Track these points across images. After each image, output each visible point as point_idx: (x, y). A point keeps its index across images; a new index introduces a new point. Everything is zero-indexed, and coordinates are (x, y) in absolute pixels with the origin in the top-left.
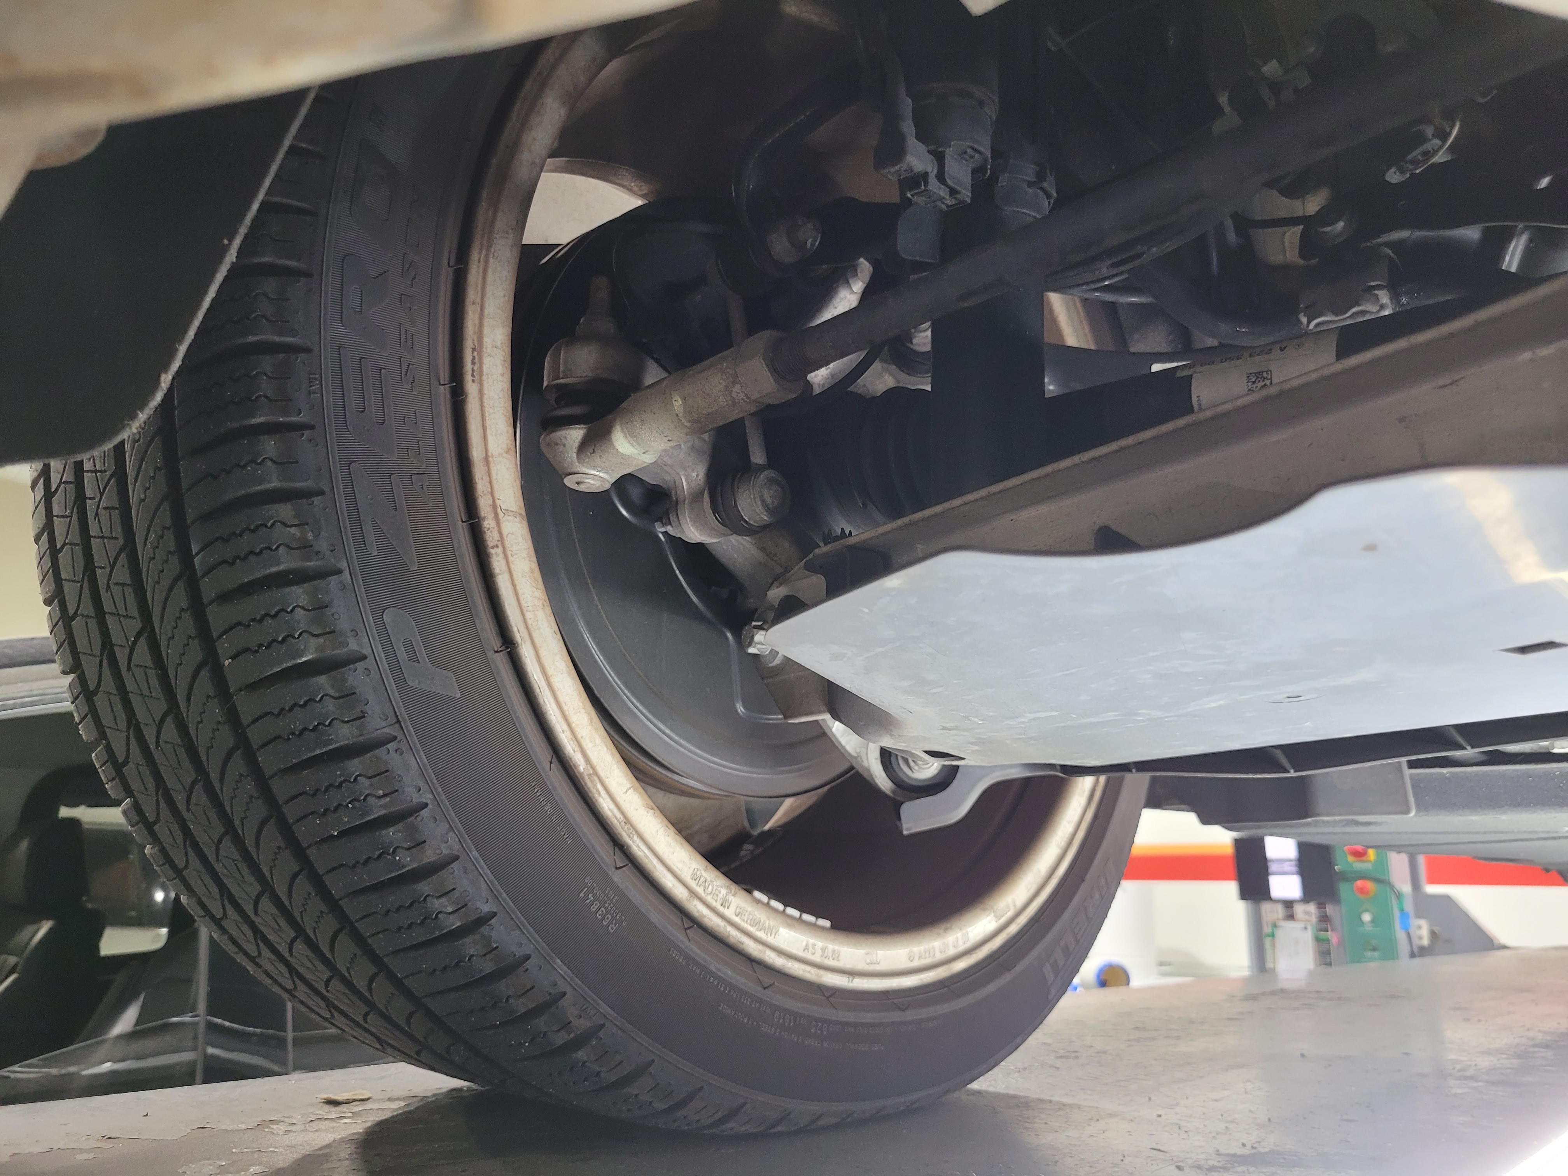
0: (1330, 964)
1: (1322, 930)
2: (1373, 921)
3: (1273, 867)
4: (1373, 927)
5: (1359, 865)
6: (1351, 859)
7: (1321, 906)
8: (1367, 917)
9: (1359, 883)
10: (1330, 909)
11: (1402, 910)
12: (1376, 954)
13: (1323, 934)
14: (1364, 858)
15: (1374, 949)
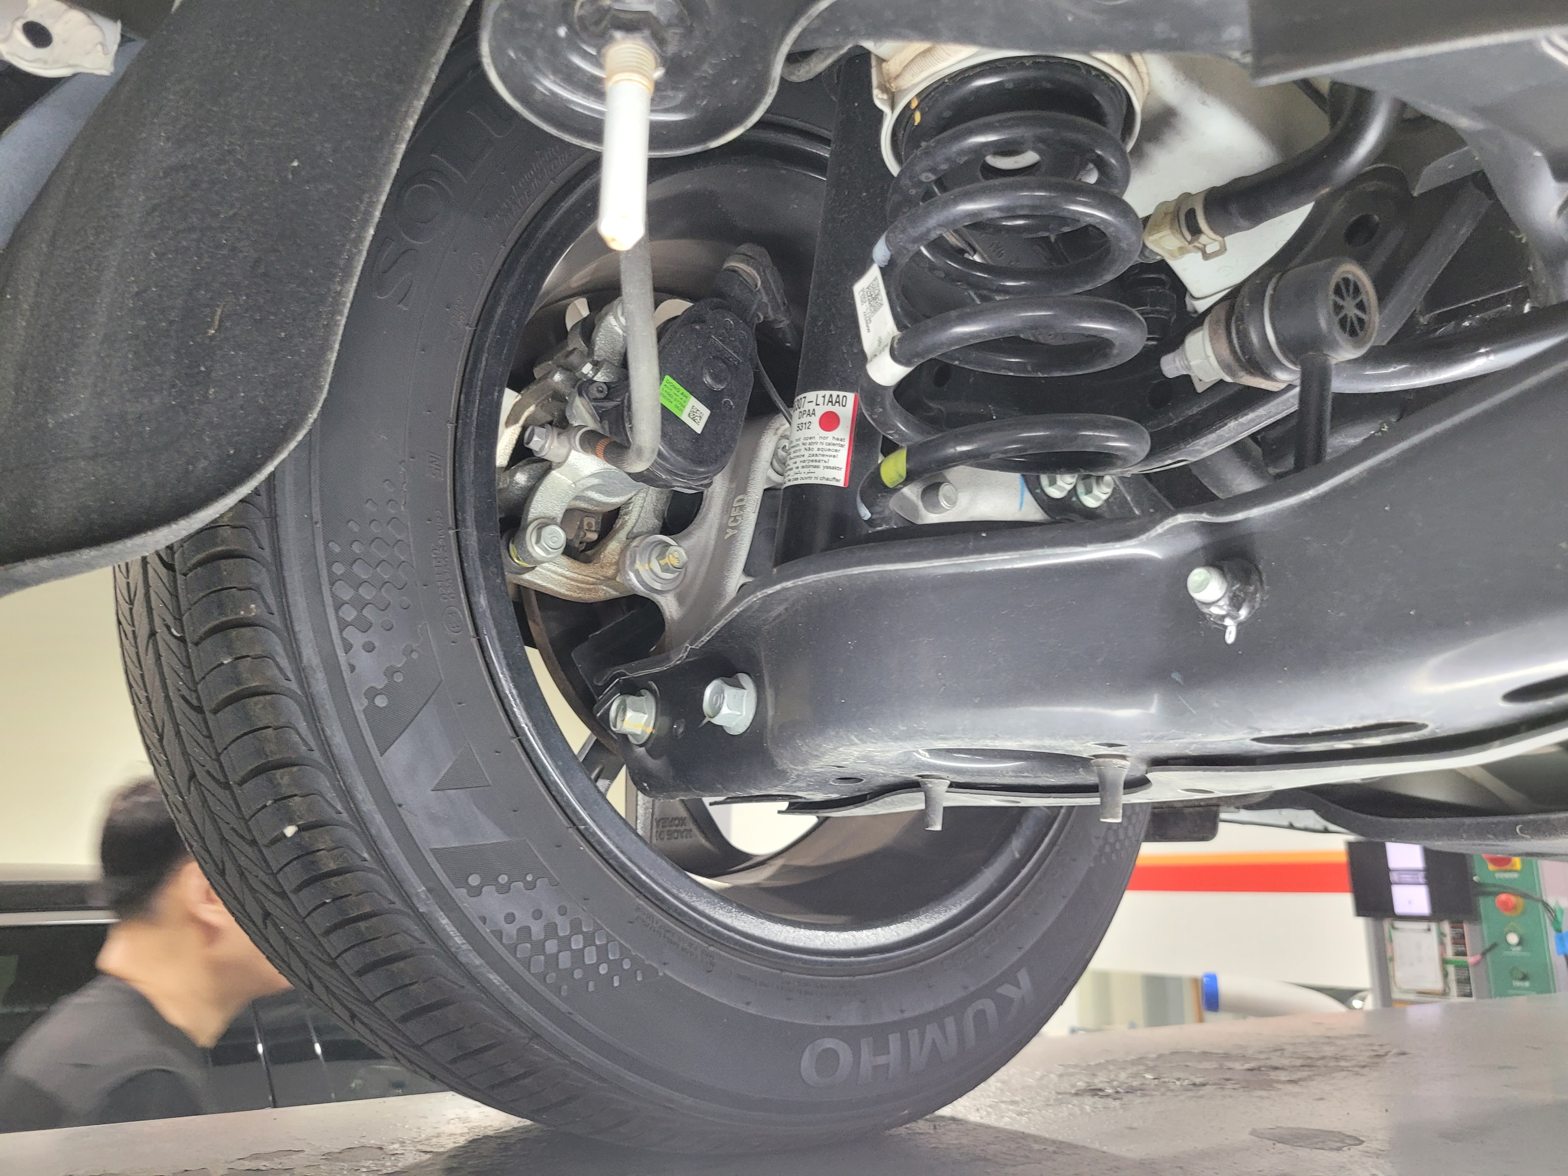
0: (1470, 995)
1: (1458, 954)
2: (1520, 943)
3: (1394, 877)
4: (1522, 951)
5: (1502, 876)
6: (1491, 867)
7: (1456, 924)
8: (1513, 939)
9: (1503, 897)
10: (1466, 928)
11: (1558, 931)
12: (1527, 984)
13: (1461, 958)
14: (1508, 867)
15: (1525, 978)
